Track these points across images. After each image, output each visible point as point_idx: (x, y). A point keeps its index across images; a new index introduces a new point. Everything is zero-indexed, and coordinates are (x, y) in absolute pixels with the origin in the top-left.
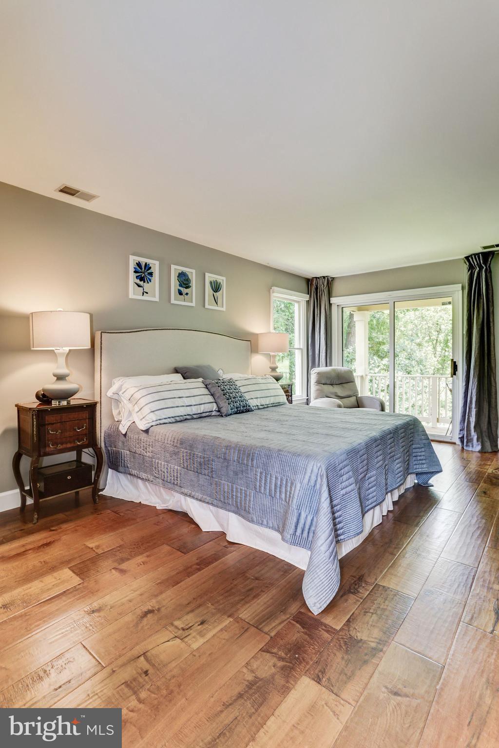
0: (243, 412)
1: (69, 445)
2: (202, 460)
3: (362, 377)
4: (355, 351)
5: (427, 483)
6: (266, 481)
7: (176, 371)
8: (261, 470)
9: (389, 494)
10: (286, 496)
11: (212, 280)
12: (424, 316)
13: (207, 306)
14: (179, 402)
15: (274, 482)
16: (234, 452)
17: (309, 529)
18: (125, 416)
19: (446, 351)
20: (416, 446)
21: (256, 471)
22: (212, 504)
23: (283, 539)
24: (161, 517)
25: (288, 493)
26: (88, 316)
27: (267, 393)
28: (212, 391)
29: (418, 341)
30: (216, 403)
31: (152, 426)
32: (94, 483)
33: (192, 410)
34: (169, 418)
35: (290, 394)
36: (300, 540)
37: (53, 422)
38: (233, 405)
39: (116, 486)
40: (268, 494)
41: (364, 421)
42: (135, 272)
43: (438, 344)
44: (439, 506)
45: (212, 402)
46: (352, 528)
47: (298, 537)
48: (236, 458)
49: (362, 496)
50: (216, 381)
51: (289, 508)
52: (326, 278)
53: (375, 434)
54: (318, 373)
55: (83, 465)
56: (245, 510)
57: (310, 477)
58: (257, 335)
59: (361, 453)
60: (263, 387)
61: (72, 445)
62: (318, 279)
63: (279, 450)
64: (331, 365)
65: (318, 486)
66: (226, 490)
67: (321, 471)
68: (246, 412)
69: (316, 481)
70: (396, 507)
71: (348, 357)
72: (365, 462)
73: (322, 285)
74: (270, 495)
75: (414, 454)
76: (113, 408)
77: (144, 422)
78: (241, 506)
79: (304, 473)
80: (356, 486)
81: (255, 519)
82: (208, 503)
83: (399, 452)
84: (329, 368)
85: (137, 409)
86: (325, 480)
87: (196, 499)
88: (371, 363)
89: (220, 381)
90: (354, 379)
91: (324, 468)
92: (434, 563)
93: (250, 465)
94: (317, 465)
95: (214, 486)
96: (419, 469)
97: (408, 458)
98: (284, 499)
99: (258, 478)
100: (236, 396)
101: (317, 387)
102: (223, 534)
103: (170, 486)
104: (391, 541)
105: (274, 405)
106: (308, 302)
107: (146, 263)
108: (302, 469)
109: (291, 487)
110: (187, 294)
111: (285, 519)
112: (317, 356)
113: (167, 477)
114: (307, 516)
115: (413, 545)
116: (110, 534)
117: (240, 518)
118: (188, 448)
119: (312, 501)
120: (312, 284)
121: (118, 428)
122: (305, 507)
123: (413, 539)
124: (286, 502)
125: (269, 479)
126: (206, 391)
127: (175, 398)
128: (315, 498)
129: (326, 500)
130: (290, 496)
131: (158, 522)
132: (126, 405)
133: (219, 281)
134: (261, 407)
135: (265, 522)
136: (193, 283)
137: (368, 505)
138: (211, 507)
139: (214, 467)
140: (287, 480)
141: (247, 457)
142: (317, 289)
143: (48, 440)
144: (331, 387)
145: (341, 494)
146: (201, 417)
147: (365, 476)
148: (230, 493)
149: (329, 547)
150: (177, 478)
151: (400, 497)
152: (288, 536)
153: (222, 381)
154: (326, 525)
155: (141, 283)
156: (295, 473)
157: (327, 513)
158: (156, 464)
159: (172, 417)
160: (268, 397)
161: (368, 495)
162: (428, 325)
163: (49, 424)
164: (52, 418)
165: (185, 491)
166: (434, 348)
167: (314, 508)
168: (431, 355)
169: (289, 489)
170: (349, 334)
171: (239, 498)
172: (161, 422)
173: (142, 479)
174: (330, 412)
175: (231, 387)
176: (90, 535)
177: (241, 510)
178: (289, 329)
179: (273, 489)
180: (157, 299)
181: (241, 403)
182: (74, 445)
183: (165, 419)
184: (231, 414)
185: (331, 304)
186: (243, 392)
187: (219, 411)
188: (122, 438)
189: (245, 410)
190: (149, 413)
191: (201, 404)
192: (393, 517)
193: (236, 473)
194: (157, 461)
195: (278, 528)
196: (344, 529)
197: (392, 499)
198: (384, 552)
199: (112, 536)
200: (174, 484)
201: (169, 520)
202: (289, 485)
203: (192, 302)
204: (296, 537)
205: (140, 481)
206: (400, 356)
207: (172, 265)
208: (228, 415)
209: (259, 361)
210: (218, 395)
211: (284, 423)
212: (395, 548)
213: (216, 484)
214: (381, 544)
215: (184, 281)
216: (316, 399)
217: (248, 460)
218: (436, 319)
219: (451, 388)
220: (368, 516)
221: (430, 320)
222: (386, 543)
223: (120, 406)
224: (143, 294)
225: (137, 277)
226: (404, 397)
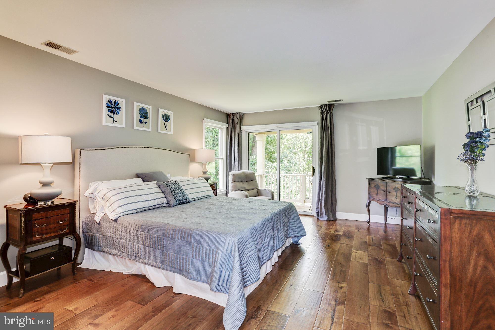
0: (184, 203)
1: (53, 234)
2: (156, 239)
3: (261, 175)
4: (257, 158)
5: (298, 242)
6: (199, 251)
7: (138, 176)
8: (197, 245)
9: (276, 252)
10: (212, 261)
11: (163, 113)
12: (298, 136)
13: (160, 131)
14: (139, 199)
15: (205, 252)
16: (178, 233)
17: (227, 281)
18: (99, 209)
19: (310, 157)
20: (291, 221)
21: (193, 245)
22: (164, 269)
23: (211, 289)
24: (126, 280)
25: (214, 259)
26: (69, 139)
27: (200, 190)
28: (163, 190)
29: (294, 151)
30: (166, 198)
31: (120, 216)
32: (73, 260)
33: (149, 204)
34: (133, 210)
35: (215, 189)
36: (221, 288)
37: (38, 218)
38: (178, 199)
39: (91, 261)
40: (201, 260)
41: (261, 207)
42: (107, 106)
43: (306, 153)
44: (304, 257)
45: (163, 198)
46: (253, 277)
47: (220, 286)
48: (180, 237)
49: (260, 255)
50: (166, 183)
51: (215, 268)
52: (239, 114)
53: (268, 216)
54: (234, 175)
55: (64, 248)
56: (186, 271)
57: (228, 248)
58: (194, 150)
59: (259, 229)
60: (198, 185)
61: (56, 234)
62: (233, 114)
63: (208, 231)
64: (241, 169)
65: (233, 253)
66: (173, 259)
67: (235, 243)
68: (187, 203)
69: (231, 250)
70: (280, 259)
71: (252, 161)
72: (261, 235)
73: (236, 118)
74: (202, 260)
75: (291, 225)
76: (89, 204)
77: (114, 213)
78: (183, 268)
79: (223, 246)
80: (256, 250)
81: (192, 277)
82: (160, 268)
83: (282, 226)
84: (240, 172)
85: (108, 204)
86: (237, 249)
87: (152, 266)
88: (267, 165)
89: (168, 183)
90: (256, 178)
91: (236, 241)
92: (301, 292)
93: (189, 241)
94: (232, 240)
95: (164, 256)
96: (293, 234)
97: (287, 228)
98: (211, 263)
99: (195, 249)
100: (179, 193)
101: (233, 184)
102: (171, 288)
103: (133, 258)
104: (277, 281)
105: (205, 197)
106: (227, 129)
107: (115, 101)
108: (223, 243)
109: (216, 255)
110: (145, 123)
111: (212, 275)
112: (233, 163)
113: (131, 252)
114: (226, 272)
115: (289, 283)
116: (87, 298)
117: (182, 276)
118: (146, 231)
119: (229, 262)
120: (230, 117)
121: (93, 219)
122: (225, 267)
123: (289, 278)
124: (213, 264)
125: (201, 250)
126: (159, 190)
127: (137, 196)
128: (231, 261)
129: (237, 262)
130: (215, 261)
131: (124, 284)
132: (100, 202)
133: (168, 114)
134: (196, 199)
135: (199, 278)
136: (150, 115)
137: (263, 261)
138: (163, 271)
139: (164, 244)
140: (213, 250)
141: (187, 236)
142: (233, 120)
143: (35, 232)
144: (241, 183)
145: (247, 256)
146: (155, 208)
147: (261, 243)
148: (176, 260)
149: (240, 292)
150: (138, 252)
151: (283, 252)
152: (214, 286)
153: (170, 183)
154: (237, 278)
155: (112, 115)
156: (218, 246)
157: (238, 270)
158: (123, 243)
159: (135, 209)
160: (201, 192)
161: (263, 254)
162: (300, 141)
163: (35, 220)
164: (38, 215)
165: (144, 261)
166: (304, 155)
167: (230, 267)
168: (302, 160)
169: (214, 256)
170: (253, 146)
171: (182, 264)
172: (127, 213)
173: (112, 254)
174: (241, 201)
175: (176, 186)
176: (70, 300)
177: (183, 271)
178: (215, 144)
179: (204, 256)
180: (123, 126)
181: (183, 198)
182: (58, 234)
183: (129, 211)
184: (176, 205)
185: (242, 130)
186: (184, 190)
187: (168, 203)
188: (97, 226)
189: (185, 201)
190: (118, 207)
191: (156, 199)
192: (278, 266)
193: (179, 247)
194: (123, 241)
195: (208, 281)
196: (248, 278)
197: (277, 255)
198: (273, 289)
199: (87, 299)
200: (136, 256)
201: (133, 282)
202: (215, 253)
203: (149, 128)
204: (219, 286)
205: (110, 256)
206: (284, 161)
207: (135, 103)
208: (174, 206)
209: (195, 168)
210: (167, 192)
211: (211, 211)
212: (279, 286)
213: (166, 255)
214: (271, 284)
215: (144, 114)
216: (232, 191)
217: (187, 238)
218: (305, 138)
219: (312, 182)
220: (264, 267)
221: (301, 139)
222: (274, 283)
223: (95, 202)
224: (113, 122)
225: (108, 110)
226: (286, 186)
